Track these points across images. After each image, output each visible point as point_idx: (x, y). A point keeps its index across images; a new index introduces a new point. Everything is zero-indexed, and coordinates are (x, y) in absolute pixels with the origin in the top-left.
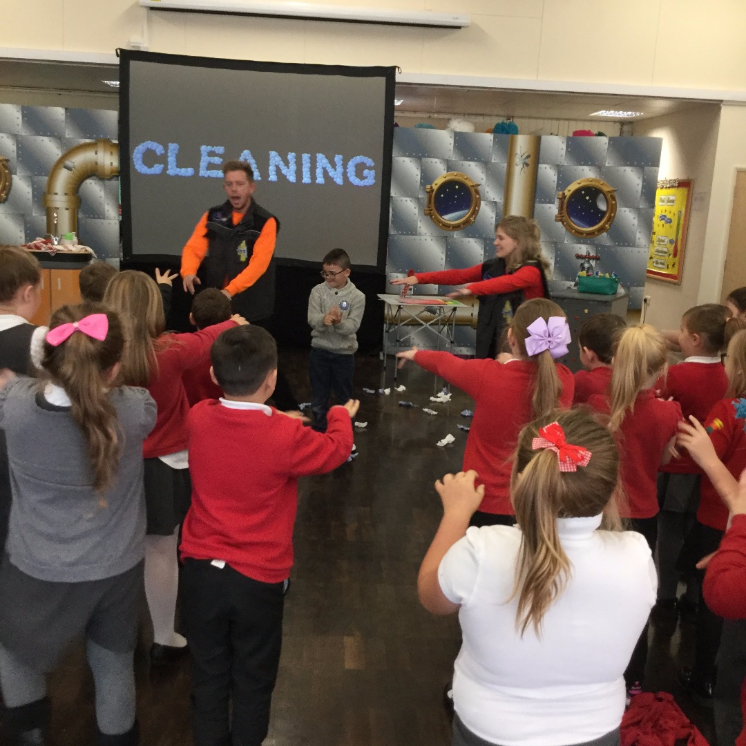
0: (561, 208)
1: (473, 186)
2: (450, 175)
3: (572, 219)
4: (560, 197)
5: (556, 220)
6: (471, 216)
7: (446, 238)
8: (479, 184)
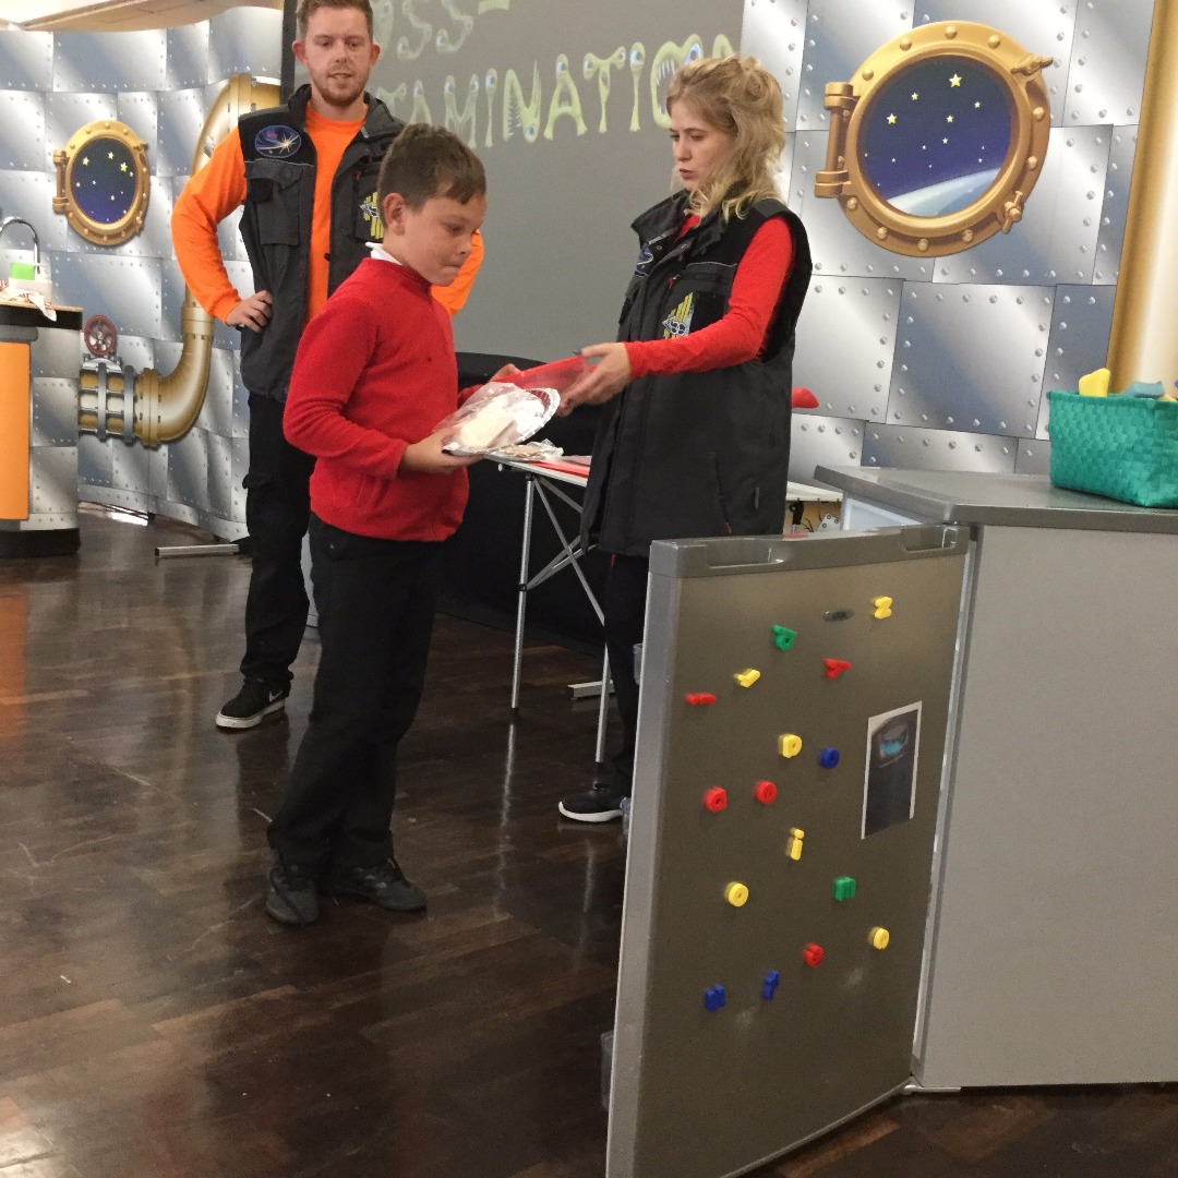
1: (1024, 72)
2: (928, 37)
6: (1009, 192)
7: (899, 283)
8: (1046, 58)
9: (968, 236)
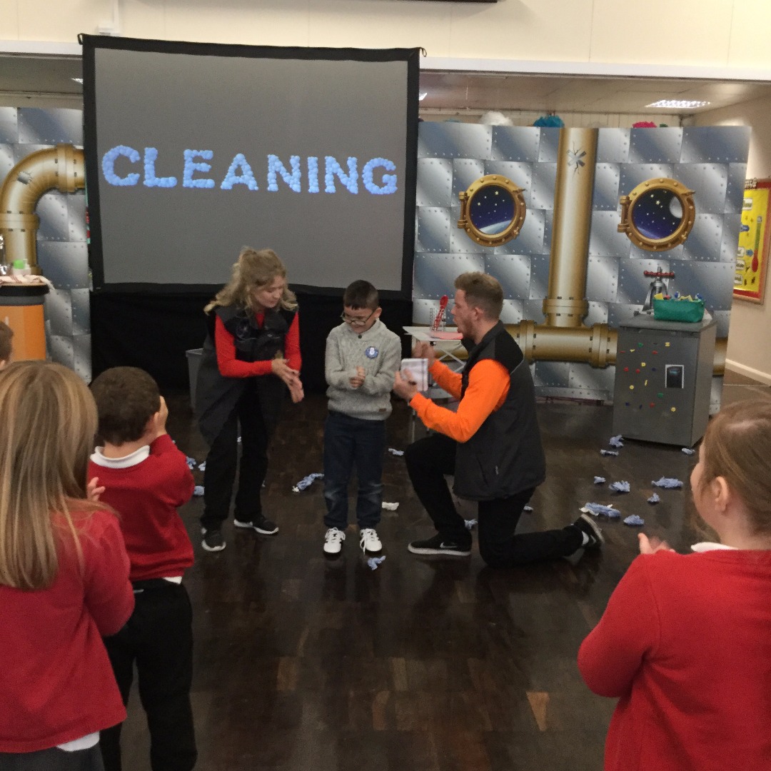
0: (625, 216)
1: (516, 192)
2: (488, 179)
3: (639, 228)
4: (624, 202)
5: (619, 231)
6: (515, 227)
7: (484, 255)
8: (523, 188)
9: (503, 240)
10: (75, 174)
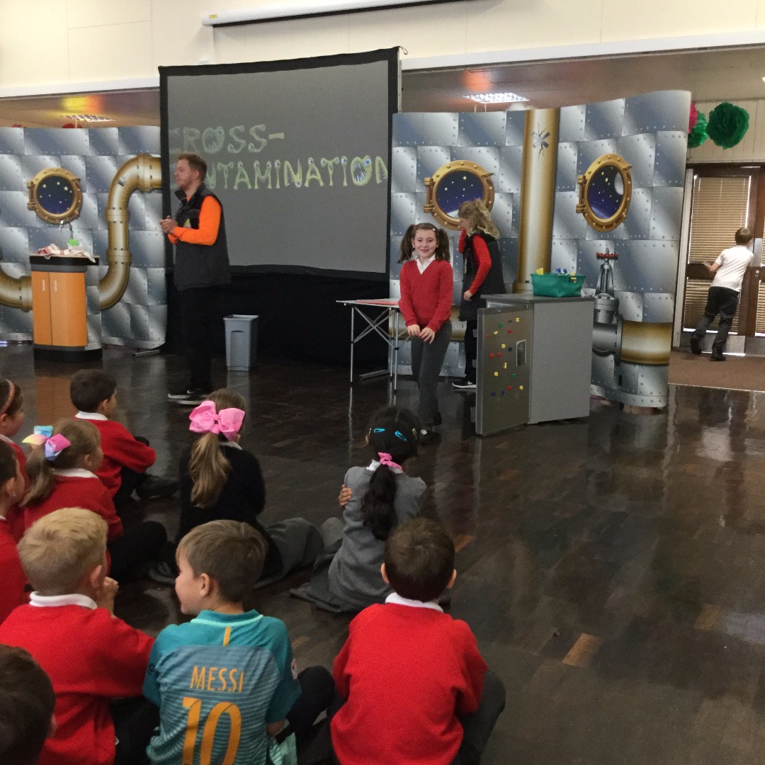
0: (582, 197)
1: (485, 176)
3: (593, 208)
4: (581, 181)
5: (578, 212)
8: (492, 172)
10: (151, 177)
